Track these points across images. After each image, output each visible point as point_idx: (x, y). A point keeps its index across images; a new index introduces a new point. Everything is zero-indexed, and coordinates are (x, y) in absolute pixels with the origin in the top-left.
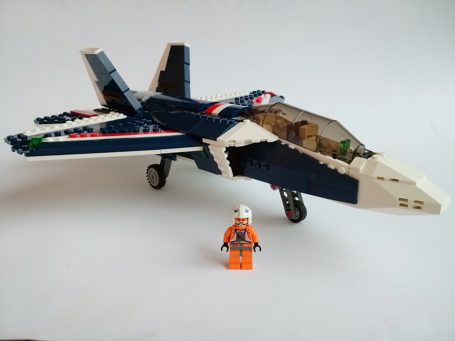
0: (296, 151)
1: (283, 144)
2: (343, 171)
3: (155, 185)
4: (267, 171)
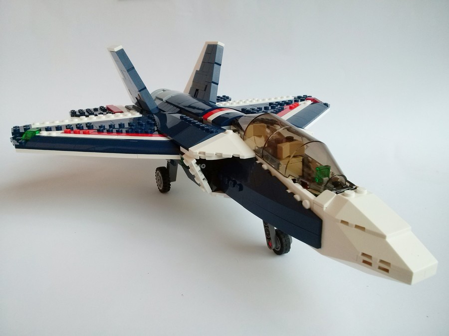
0: (268, 172)
1: (258, 162)
2: (307, 204)
3: (161, 189)
4: (240, 191)
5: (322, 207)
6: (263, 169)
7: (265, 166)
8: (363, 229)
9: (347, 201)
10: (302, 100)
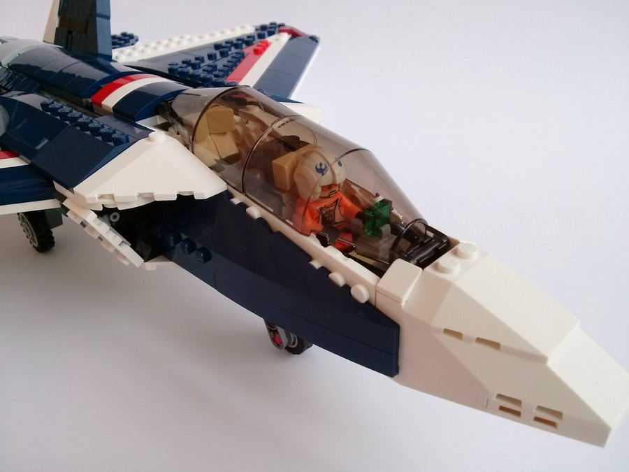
0: (263, 222)
1: (236, 201)
2: (362, 294)
3: (36, 245)
4: (205, 262)
5: (397, 300)
6: (250, 218)
7: (255, 211)
8: (496, 345)
9: (448, 285)
10: (271, 34)
